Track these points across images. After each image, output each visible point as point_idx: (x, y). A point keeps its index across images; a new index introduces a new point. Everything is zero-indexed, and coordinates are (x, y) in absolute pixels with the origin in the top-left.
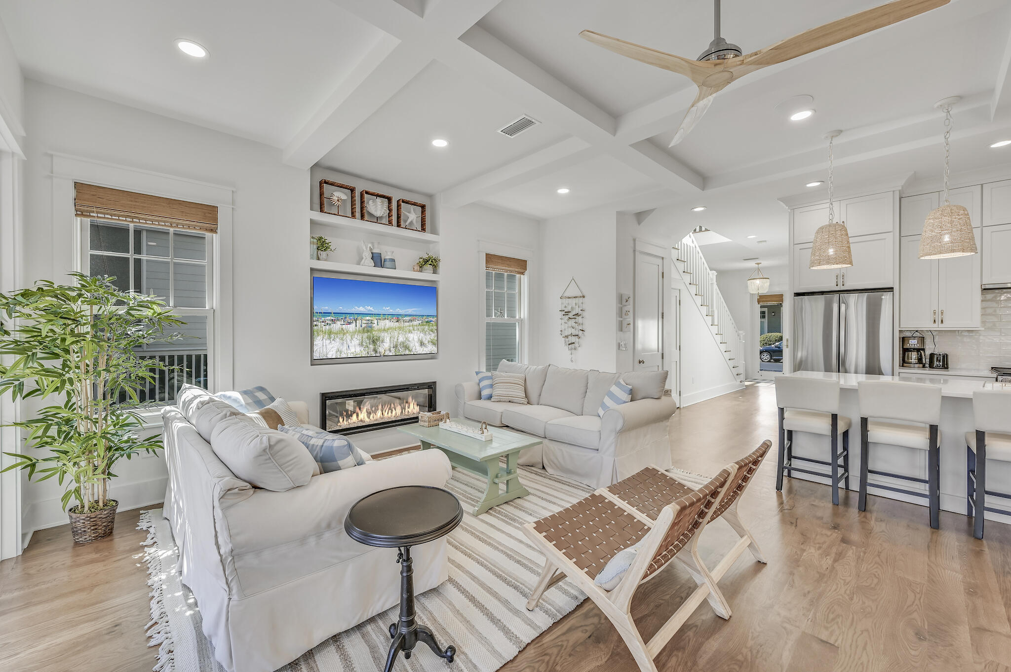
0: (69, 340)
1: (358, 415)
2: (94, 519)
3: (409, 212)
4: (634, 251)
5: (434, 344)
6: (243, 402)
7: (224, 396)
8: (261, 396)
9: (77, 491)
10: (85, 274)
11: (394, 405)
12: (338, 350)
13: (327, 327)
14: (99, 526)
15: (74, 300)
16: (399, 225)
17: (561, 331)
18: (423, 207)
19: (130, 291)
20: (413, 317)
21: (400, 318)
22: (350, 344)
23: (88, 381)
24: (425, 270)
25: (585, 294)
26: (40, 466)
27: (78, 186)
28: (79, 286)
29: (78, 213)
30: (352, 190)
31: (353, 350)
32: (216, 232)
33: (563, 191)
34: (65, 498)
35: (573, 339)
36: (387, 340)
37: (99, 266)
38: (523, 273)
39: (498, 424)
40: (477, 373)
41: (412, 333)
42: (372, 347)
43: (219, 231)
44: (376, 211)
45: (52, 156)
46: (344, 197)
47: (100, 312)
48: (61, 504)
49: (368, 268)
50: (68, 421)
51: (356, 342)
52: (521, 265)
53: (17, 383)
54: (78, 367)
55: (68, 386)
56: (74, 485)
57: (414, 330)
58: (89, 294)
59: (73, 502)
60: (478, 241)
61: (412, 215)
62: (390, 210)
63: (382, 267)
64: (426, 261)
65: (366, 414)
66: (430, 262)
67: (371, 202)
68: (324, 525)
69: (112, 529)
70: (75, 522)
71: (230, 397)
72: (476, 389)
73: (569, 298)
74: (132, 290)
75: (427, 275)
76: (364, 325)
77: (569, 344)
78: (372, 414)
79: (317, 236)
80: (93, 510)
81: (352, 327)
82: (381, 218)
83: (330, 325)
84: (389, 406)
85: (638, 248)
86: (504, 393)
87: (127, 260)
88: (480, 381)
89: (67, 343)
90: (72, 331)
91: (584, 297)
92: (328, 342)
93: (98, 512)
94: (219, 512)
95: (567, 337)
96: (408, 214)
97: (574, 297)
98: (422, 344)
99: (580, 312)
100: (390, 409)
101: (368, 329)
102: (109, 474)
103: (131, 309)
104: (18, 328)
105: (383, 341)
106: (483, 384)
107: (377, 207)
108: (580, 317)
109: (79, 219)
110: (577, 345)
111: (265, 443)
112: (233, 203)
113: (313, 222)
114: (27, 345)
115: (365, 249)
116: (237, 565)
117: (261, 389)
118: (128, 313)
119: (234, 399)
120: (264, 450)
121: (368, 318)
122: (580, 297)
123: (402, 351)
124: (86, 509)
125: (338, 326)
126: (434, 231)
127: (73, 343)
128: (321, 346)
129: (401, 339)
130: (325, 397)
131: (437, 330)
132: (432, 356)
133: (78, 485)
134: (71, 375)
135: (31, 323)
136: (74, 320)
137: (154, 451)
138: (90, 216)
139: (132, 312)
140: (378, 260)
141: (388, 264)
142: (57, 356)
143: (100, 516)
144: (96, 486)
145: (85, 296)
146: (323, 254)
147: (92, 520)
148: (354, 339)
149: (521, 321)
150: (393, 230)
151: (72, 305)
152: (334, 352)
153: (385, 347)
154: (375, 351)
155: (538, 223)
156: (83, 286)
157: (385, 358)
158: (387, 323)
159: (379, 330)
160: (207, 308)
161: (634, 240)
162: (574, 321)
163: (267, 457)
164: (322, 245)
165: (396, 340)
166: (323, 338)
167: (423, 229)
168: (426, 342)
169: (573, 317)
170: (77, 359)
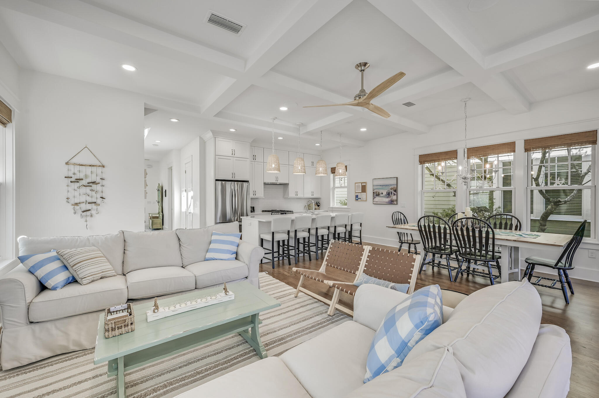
17: (67, 198)
25: (104, 164)
33: (129, 68)
35: (87, 207)
38: (5, 125)
73: (80, 165)
77: (84, 212)
91: (104, 167)
95: (78, 204)
97: (90, 166)
99: (99, 181)
108: (99, 186)
110: (93, 212)
122: (100, 166)
162: (89, 188)
169: (88, 185)
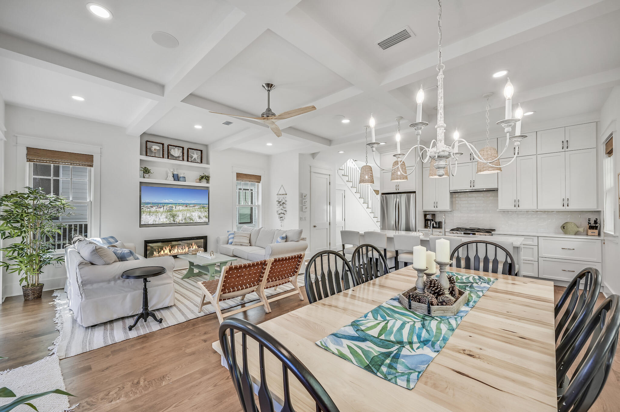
0: (24, 215)
1: (164, 251)
2: (34, 290)
3: (194, 154)
4: (311, 172)
5: (206, 217)
6: (102, 242)
7: (93, 240)
8: (112, 240)
9: (26, 278)
10: (31, 187)
11: (184, 246)
12: (154, 220)
13: (148, 210)
14: (35, 293)
15: (27, 198)
16: (188, 161)
17: (277, 211)
18: (201, 151)
19: (51, 194)
20: (195, 205)
21: (188, 205)
22: (160, 218)
23: (32, 232)
24: (202, 182)
25: (287, 193)
26: (10, 267)
27: (28, 149)
28: (28, 192)
29: (28, 160)
30: (163, 144)
31: (162, 220)
32: (93, 167)
33: (269, 144)
34: (21, 280)
35: (282, 215)
36: (181, 216)
37: (37, 183)
38: (259, 182)
39: (231, 254)
40: (228, 232)
41: (194, 212)
42: (172, 219)
43: (94, 166)
44: (175, 154)
45: (17, 137)
46: (158, 148)
47: (38, 203)
48: (19, 283)
49: (171, 181)
50: (22, 249)
51: (163, 216)
52: (258, 178)
53: (2, 232)
54: (28, 227)
55: (23, 235)
56: (25, 276)
57: (195, 211)
58: (32, 196)
59: (24, 283)
60: (233, 167)
61: (195, 155)
62: (183, 153)
63: (178, 180)
64: (202, 177)
65: (169, 250)
66: (204, 178)
67: (172, 150)
68: (117, 277)
69: (41, 295)
70: (25, 291)
71: (96, 240)
72: (227, 239)
73: (280, 195)
74: (52, 194)
75: (204, 184)
76: (168, 209)
77: (280, 218)
78: (172, 251)
79: (143, 167)
80: (33, 286)
81: (162, 209)
82: (179, 157)
83: (150, 208)
84: (181, 247)
85: (312, 171)
86: (238, 241)
87: (50, 180)
88: (229, 235)
89: (24, 216)
90: (25, 211)
92: (149, 216)
93: (35, 287)
94: (78, 270)
95: (279, 214)
96: (192, 155)
97: (283, 195)
98: (200, 217)
99: (285, 202)
100: (182, 248)
101: (171, 210)
102: (40, 271)
103: (51, 202)
104: (2, 210)
105: (178, 216)
106: (230, 237)
107: (176, 152)
108: (285, 204)
109: (28, 163)
110: (283, 218)
111: (94, 248)
112: (101, 153)
113: (141, 161)
114: (6, 217)
115: (169, 172)
116: (84, 288)
117: (112, 237)
118: (49, 204)
119: (97, 241)
120: (94, 250)
121: (170, 205)
122: (285, 194)
123: (189, 221)
124: (30, 286)
125: (154, 209)
126: (208, 163)
127: (26, 216)
128: (145, 218)
129: (188, 215)
130: (147, 242)
131: (209, 211)
132: (207, 224)
133: (26, 276)
134: (24, 229)
135: (8, 208)
136: (26, 207)
137: (60, 263)
138: (33, 161)
139: (51, 203)
140: (176, 177)
141: (181, 179)
142: (18, 222)
143: (35, 289)
144: (34, 276)
145: (31, 196)
146: (147, 175)
147: (32, 290)
148: (163, 215)
149: (258, 206)
150: (185, 163)
151: (26, 201)
152: (152, 221)
153: (179, 219)
154: (174, 221)
155: (268, 157)
156: (30, 192)
157: (179, 224)
158: (181, 208)
159: (176, 211)
160: (88, 201)
161: (310, 167)
162: (282, 206)
163: (95, 253)
164: (146, 171)
165: (185, 216)
166: (146, 214)
167: (201, 162)
168: (202, 217)
169: (282, 204)
170: (27, 223)
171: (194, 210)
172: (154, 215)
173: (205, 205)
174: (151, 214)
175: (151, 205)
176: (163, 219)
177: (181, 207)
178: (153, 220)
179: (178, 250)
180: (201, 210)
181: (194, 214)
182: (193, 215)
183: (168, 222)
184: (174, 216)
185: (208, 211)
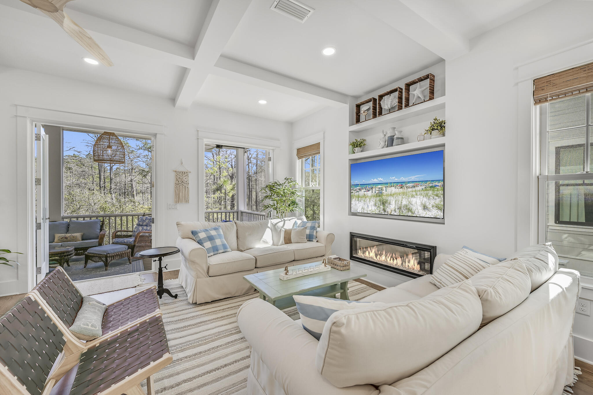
1: (369, 253)
5: (439, 208)
11: (395, 255)
12: (363, 208)
16: (406, 107)
20: (416, 183)
21: (404, 185)
22: (369, 205)
31: (370, 209)
32: (320, 153)
36: (393, 203)
42: (382, 207)
44: (387, 106)
46: (367, 108)
51: (372, 203)
57: (417, 194)
62: (401, 98)
63: (392, 146)
65: (374, 254)
75: (435, 140)
76: (377, 192)
78: (379, 256)
81: (369, 193)
83: (359, 192)
84: (391, 255)
92: (358, 202)
98: (425, 208)
100: (392, 257)
101: (380, 194)
105: (390, 204)
115: (383, 137)
121: (379, 186)
123: (405, 213)
125: (362, 193)
126: (443, 94)
128: (355, 205)
129: (404, 202)
130: (353, 235)
131: (444, 195)
132: (438, 220)
146: (358, 149)
148: (371, 201)
152: (361, 209)
153: (392, 208)
154: (384, 210)
157: (391, 216)
158: (393, 190)
159: (387, 195)
165: (400, 203)
166: (355, 200)
167: (432, 97)
168: (430, 206)
171: (414, 193)
172: (362, 201)
173: (437, 184)
174: (360, 199)
175: (360, 188)
176: (371, 207)
177: (393, 188)
178: (361, 207)
179: (387, 258)
180: (427, 194)
181: (414, 200)
182: (413, 203)
183: (377, 212)
184: (384, 203)
185: (442, 196)
